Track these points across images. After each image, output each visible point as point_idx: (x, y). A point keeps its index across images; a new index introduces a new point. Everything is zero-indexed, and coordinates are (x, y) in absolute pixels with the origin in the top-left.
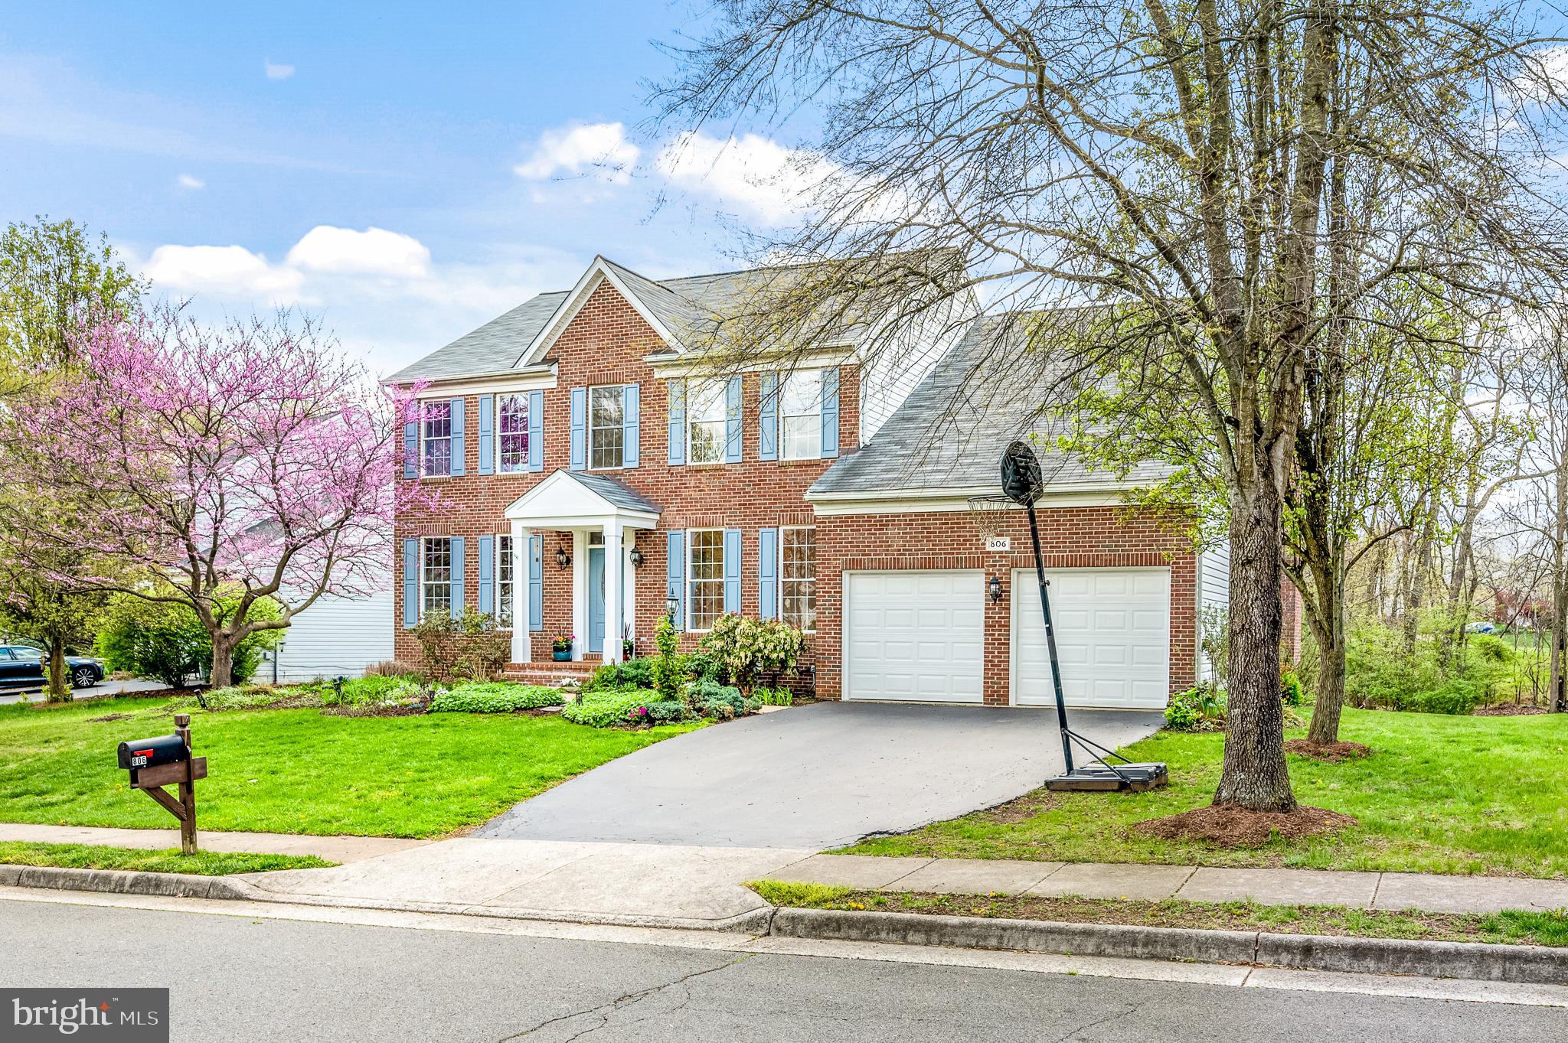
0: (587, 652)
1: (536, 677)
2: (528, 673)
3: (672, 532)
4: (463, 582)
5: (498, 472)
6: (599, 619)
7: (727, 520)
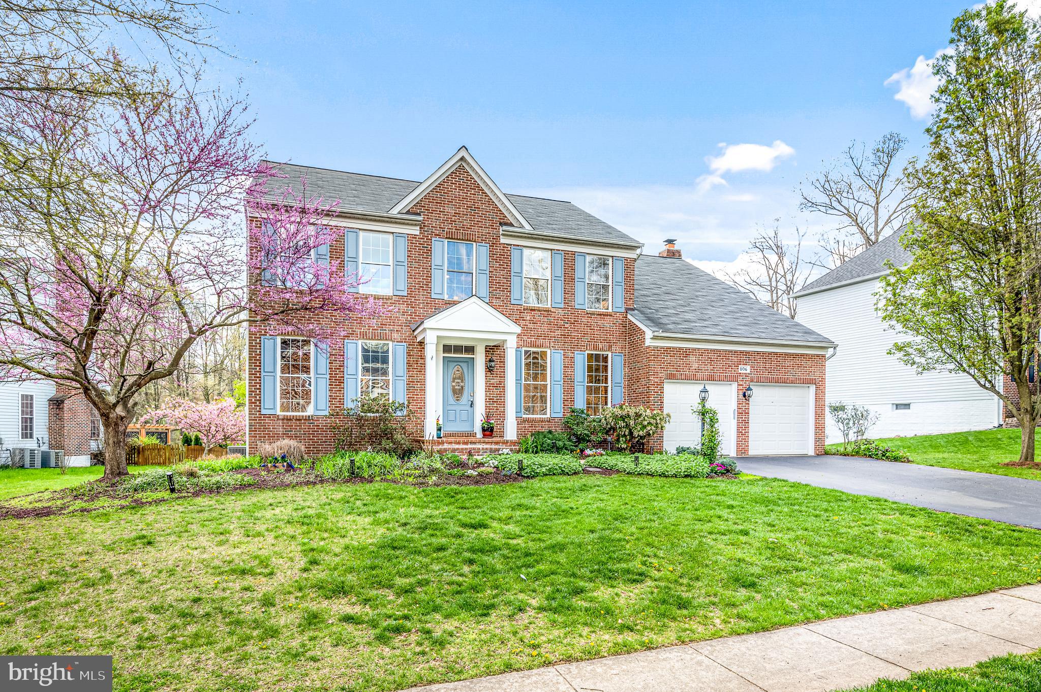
4: (328, 376)
5: (361, 291)
6: (450, 408)
7: (552, 344)
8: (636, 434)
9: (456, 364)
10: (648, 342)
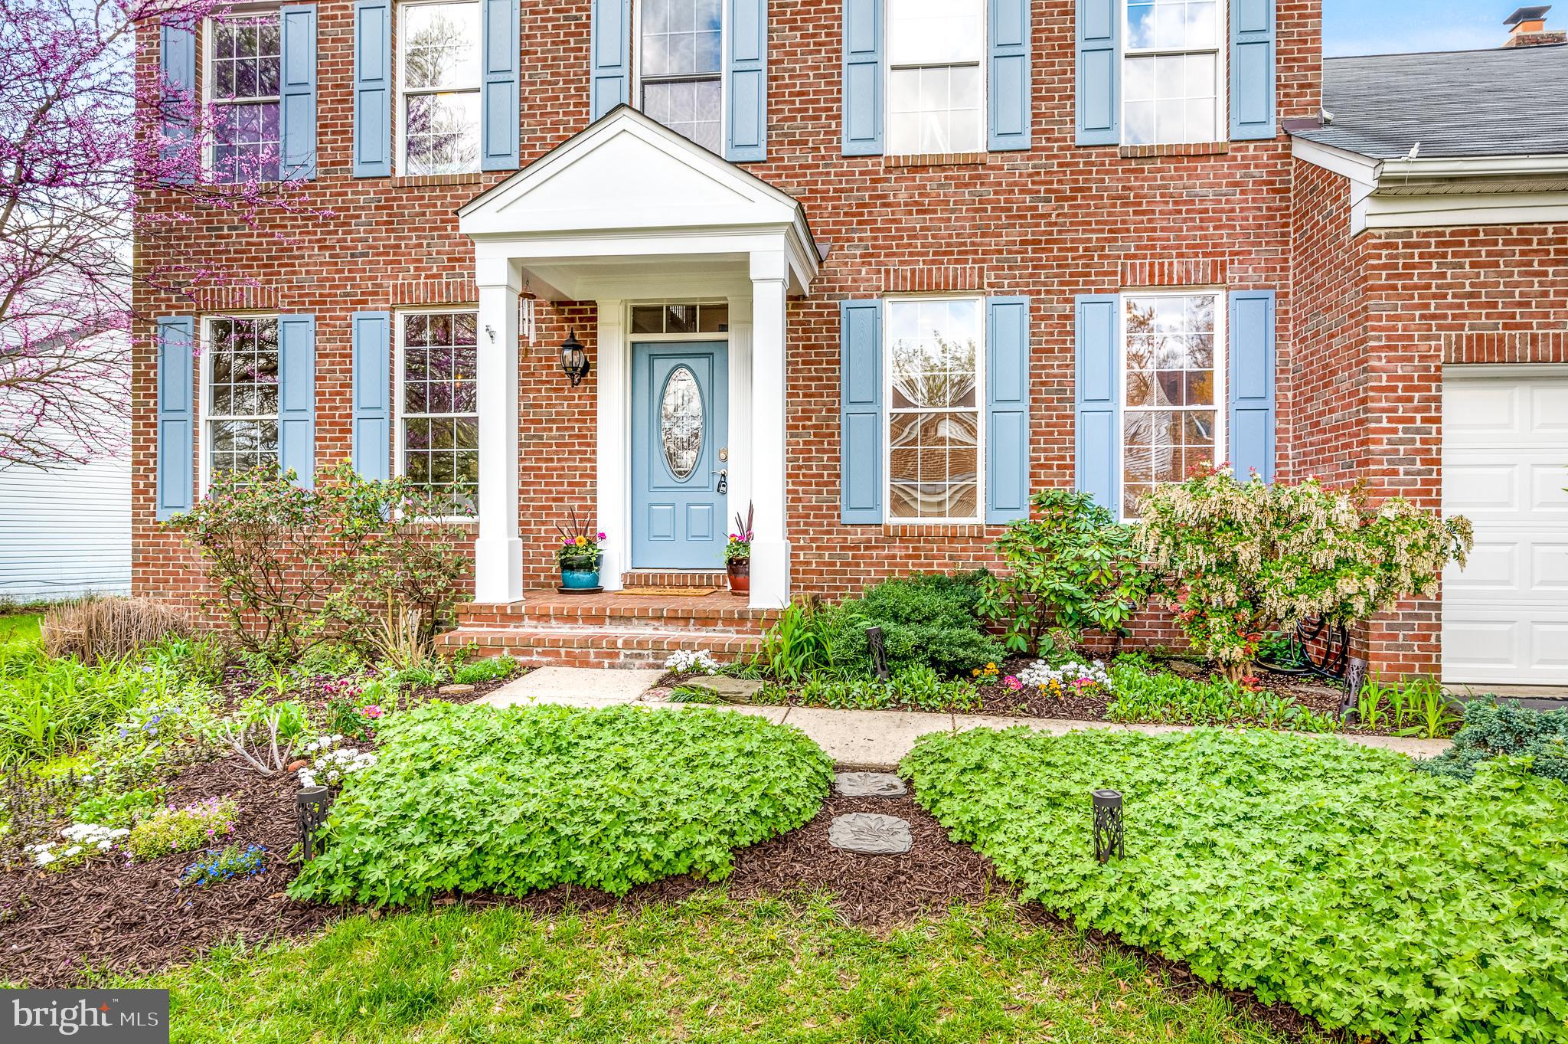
0: (629, 568)
1: (568, 643)
2: (529, 628)
3: (849, 302)
4: (311, 415)
5: (400, 172)
6: (656, 497)
7: (990, 277)
8: (1275, 602)
9: (674, 362)
10: (1364, 215)
